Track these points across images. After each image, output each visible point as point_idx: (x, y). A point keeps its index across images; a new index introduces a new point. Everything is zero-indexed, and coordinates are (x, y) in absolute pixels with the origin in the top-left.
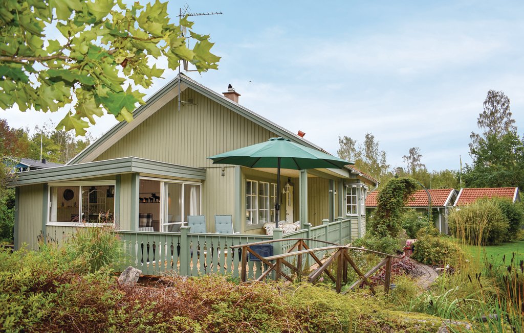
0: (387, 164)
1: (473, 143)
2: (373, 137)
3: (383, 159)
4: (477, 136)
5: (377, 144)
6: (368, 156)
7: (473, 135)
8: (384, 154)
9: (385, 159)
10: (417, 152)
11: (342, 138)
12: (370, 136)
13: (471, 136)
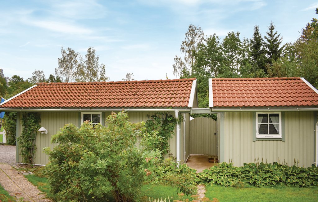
0: (106, 77)
1: (176, 64)
2: (94, 51)
3: (102, 72)
4: (179, 59)
5: (98, 58)
6: (89, 68)
7: (177, 59)
8: (104, 67)
9: (104, 71)
10: (132, 77)
11: (65, 49)
12: (92, 50)
13: (175, 59)
